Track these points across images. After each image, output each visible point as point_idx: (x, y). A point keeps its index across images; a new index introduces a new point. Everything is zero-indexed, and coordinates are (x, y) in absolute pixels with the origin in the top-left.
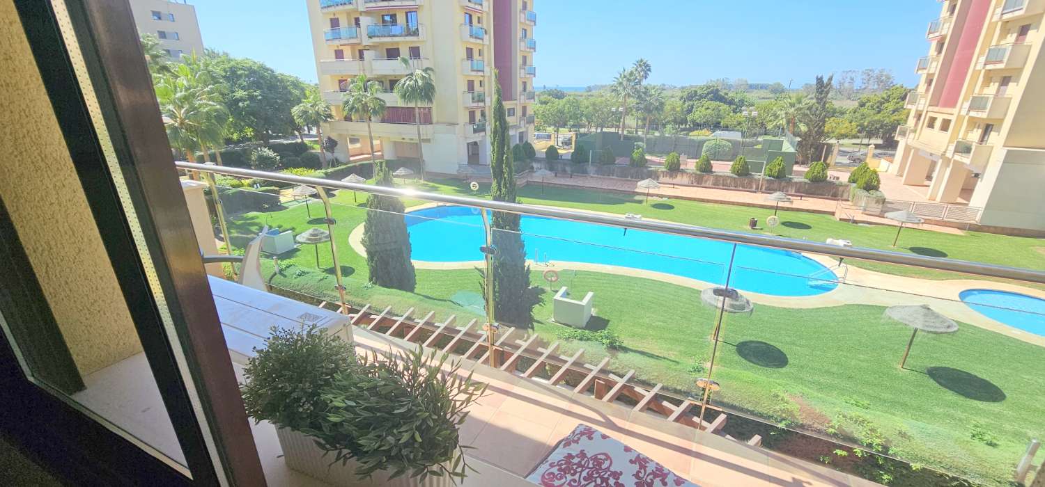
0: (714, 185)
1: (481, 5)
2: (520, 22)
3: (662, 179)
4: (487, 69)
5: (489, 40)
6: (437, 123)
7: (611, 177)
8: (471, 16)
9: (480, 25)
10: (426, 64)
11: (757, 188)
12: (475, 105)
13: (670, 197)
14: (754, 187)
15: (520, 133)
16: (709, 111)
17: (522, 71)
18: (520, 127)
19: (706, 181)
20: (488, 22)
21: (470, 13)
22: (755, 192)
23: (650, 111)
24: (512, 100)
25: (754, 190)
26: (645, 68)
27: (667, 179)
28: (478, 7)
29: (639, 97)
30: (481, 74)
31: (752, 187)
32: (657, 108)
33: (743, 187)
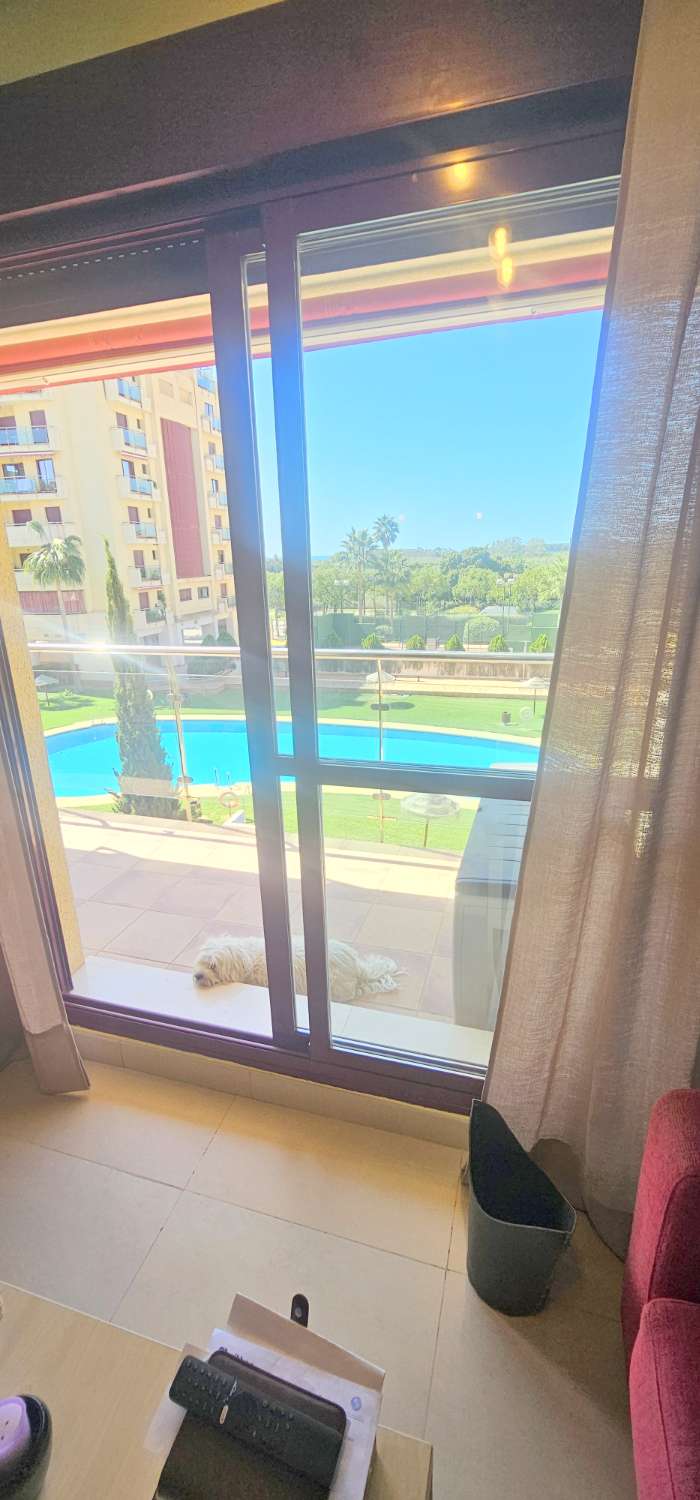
0: (470, 674)
1: (145, 449)
2: (206, 470)
3: (404, 671)
4: (161, 535)
5: (160, 499)
6: (93, 612)
7: (339, 672)
8: (131, 465)
9: (146, 476)
10: (69, 531)
11: (520, 676)
12: (147, 584)
13: (411, 693)
14: (517, 674)
15: (220, 621)
16: (475, 582)
17: (215, 536)
18: (217, 612)
19: (459, 671)
20: (158, 470)
21: (131, 460)
22: (518, 681)
23: (393, 584)
24: (203, 575)
25: (517, 678)
26: (389, 529)
27: (411, 671)
28: (143, 452)
29: (378, 566)
30: (153, 541)
31: (514, 675)
32: (401, 580)
33: (504, 674)
